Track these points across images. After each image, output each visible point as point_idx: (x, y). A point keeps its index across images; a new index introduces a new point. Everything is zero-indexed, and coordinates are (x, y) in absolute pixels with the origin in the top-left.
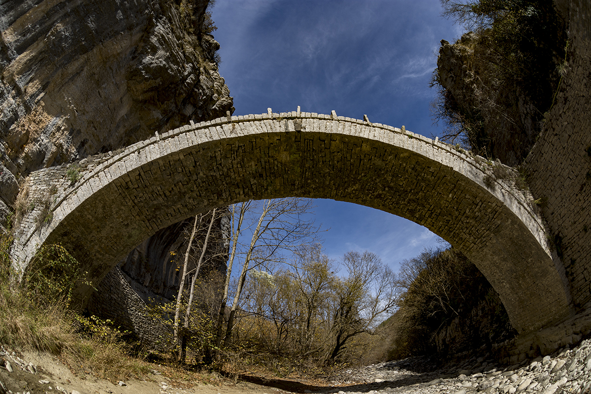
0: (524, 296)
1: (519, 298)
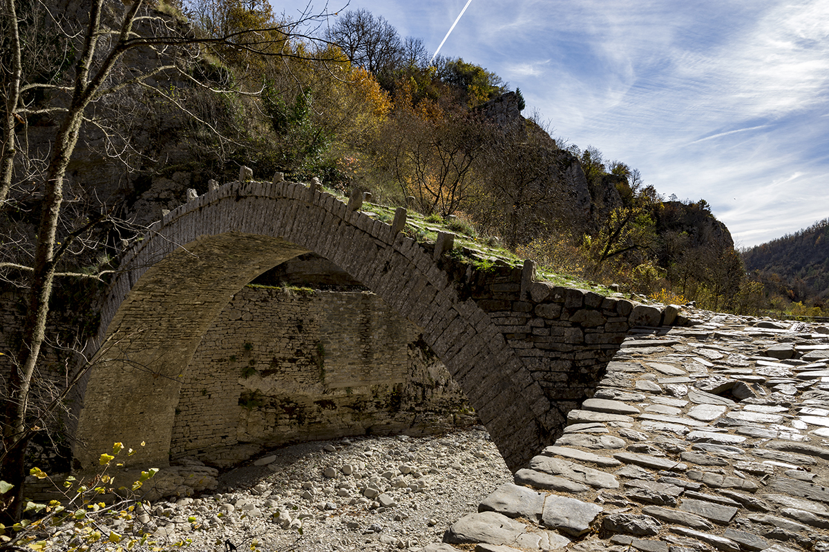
0: (117, 421)
1: (110, 422)
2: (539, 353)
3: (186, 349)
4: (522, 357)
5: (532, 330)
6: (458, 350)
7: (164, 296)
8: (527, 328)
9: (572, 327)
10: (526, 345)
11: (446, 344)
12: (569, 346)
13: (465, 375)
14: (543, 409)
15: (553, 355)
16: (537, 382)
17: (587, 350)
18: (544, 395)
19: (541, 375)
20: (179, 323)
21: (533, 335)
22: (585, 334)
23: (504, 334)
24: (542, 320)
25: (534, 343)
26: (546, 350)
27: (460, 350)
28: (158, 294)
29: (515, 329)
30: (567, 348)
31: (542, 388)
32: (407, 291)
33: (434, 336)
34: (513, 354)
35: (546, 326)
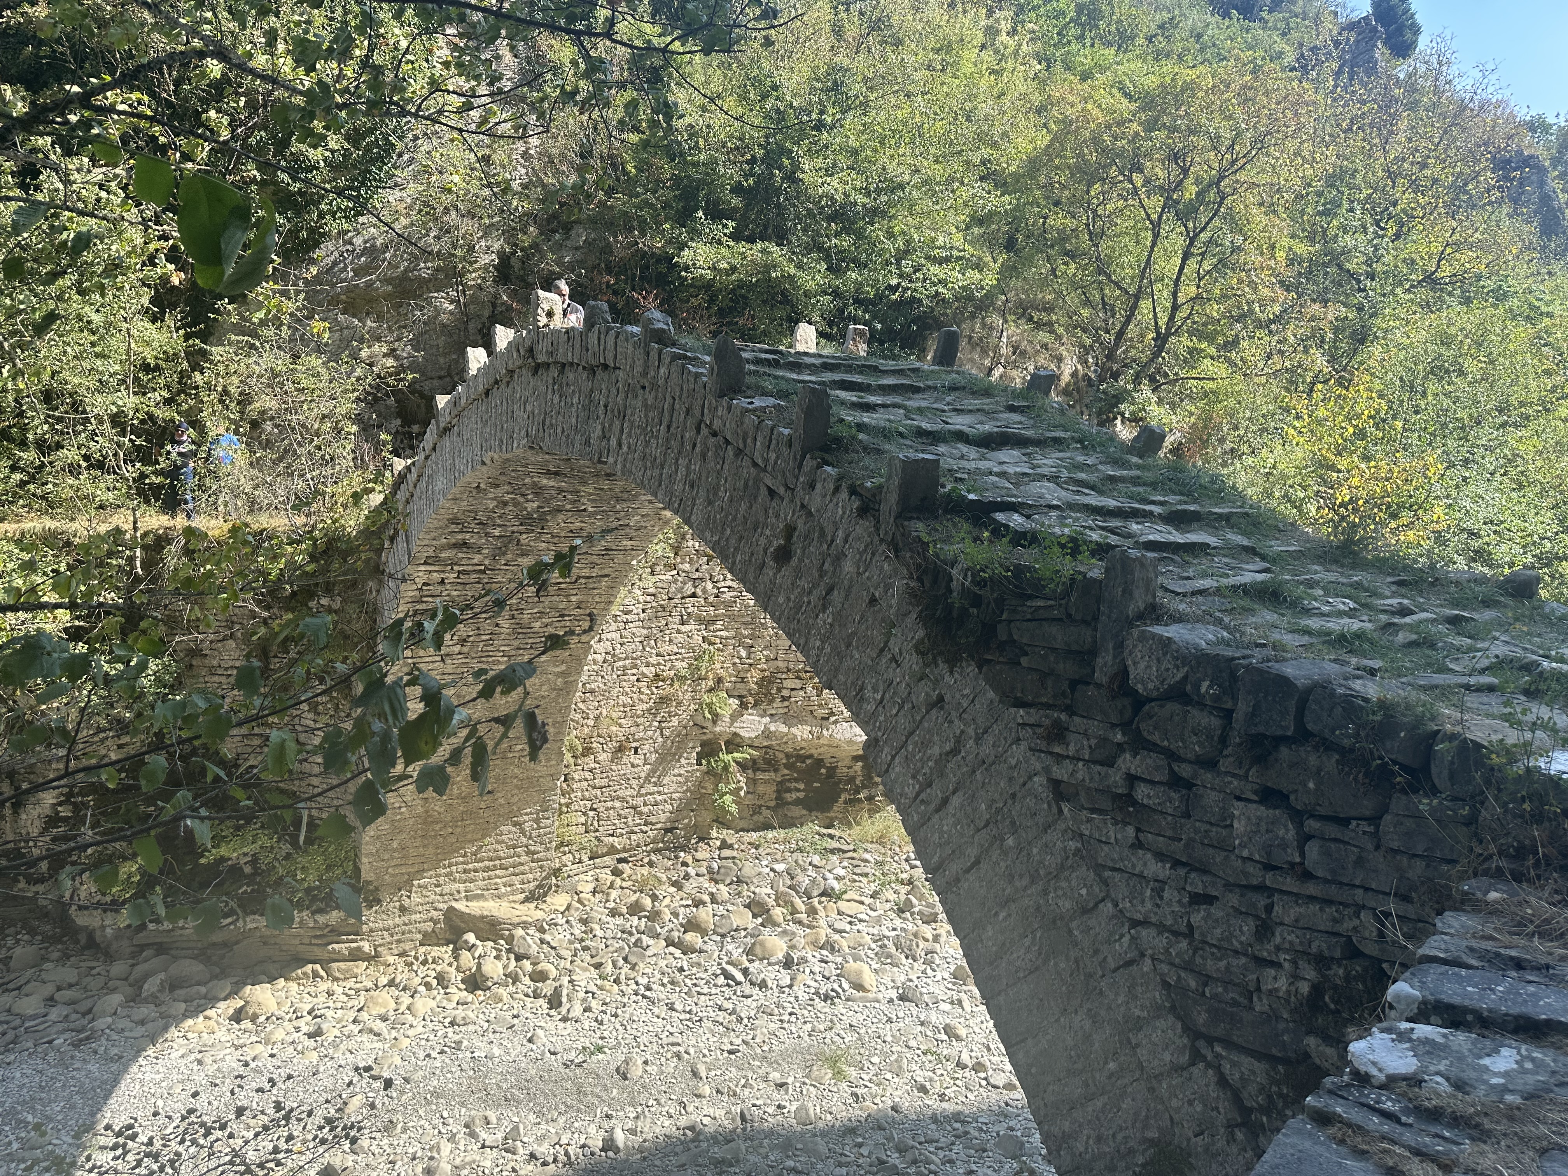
2: (1155, 868)
3: (563, 667)
4: (1104, 867)
5: (1132, 787)
6: (938, 801)
7: (483, 572)
8: (1116, 778)
9: (1260, 802)
10: (1112, 832)
11: (914, 777)
12: (1250, 868)
13: (957, 880)
14: (1167, 1057)
15: (1197, 884)
16: (1148, 961)
17: (1312, 898)
18: (1173, 1008)
19: (1162, 942)
20: (536, 619)
21: (1134, 803)
22: (1305, 838)
23: (1055, 784)
24: (1162, 761)
25: (1138, 830)
26: (1177, 864)
27: (945, 801)
28: (470, 568)
29: (1080, 776)
30: (1246, 874)
31: (1166, 985)
32: (826, 617)
33: (886, 750)
34: (1078, 850)
35: (1176, 782)
